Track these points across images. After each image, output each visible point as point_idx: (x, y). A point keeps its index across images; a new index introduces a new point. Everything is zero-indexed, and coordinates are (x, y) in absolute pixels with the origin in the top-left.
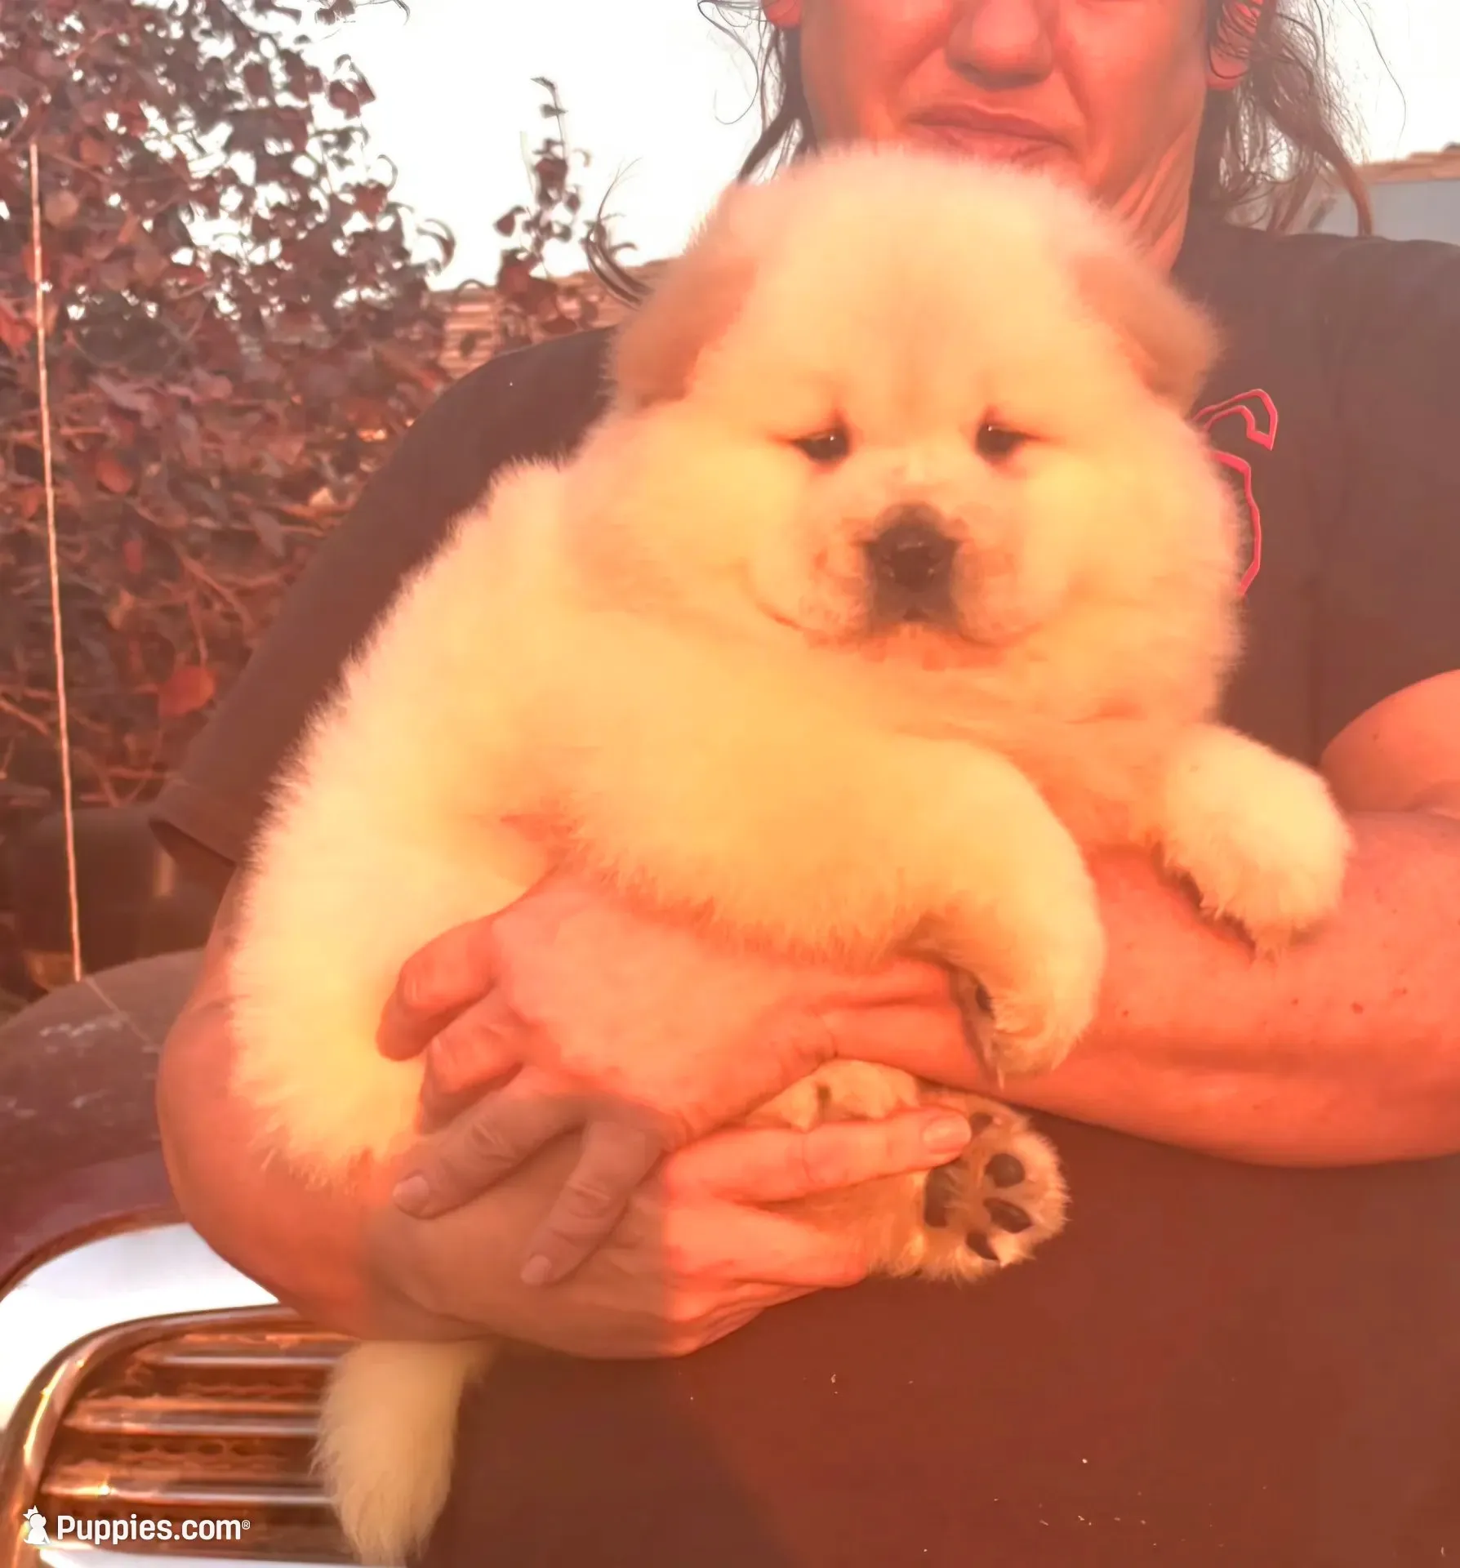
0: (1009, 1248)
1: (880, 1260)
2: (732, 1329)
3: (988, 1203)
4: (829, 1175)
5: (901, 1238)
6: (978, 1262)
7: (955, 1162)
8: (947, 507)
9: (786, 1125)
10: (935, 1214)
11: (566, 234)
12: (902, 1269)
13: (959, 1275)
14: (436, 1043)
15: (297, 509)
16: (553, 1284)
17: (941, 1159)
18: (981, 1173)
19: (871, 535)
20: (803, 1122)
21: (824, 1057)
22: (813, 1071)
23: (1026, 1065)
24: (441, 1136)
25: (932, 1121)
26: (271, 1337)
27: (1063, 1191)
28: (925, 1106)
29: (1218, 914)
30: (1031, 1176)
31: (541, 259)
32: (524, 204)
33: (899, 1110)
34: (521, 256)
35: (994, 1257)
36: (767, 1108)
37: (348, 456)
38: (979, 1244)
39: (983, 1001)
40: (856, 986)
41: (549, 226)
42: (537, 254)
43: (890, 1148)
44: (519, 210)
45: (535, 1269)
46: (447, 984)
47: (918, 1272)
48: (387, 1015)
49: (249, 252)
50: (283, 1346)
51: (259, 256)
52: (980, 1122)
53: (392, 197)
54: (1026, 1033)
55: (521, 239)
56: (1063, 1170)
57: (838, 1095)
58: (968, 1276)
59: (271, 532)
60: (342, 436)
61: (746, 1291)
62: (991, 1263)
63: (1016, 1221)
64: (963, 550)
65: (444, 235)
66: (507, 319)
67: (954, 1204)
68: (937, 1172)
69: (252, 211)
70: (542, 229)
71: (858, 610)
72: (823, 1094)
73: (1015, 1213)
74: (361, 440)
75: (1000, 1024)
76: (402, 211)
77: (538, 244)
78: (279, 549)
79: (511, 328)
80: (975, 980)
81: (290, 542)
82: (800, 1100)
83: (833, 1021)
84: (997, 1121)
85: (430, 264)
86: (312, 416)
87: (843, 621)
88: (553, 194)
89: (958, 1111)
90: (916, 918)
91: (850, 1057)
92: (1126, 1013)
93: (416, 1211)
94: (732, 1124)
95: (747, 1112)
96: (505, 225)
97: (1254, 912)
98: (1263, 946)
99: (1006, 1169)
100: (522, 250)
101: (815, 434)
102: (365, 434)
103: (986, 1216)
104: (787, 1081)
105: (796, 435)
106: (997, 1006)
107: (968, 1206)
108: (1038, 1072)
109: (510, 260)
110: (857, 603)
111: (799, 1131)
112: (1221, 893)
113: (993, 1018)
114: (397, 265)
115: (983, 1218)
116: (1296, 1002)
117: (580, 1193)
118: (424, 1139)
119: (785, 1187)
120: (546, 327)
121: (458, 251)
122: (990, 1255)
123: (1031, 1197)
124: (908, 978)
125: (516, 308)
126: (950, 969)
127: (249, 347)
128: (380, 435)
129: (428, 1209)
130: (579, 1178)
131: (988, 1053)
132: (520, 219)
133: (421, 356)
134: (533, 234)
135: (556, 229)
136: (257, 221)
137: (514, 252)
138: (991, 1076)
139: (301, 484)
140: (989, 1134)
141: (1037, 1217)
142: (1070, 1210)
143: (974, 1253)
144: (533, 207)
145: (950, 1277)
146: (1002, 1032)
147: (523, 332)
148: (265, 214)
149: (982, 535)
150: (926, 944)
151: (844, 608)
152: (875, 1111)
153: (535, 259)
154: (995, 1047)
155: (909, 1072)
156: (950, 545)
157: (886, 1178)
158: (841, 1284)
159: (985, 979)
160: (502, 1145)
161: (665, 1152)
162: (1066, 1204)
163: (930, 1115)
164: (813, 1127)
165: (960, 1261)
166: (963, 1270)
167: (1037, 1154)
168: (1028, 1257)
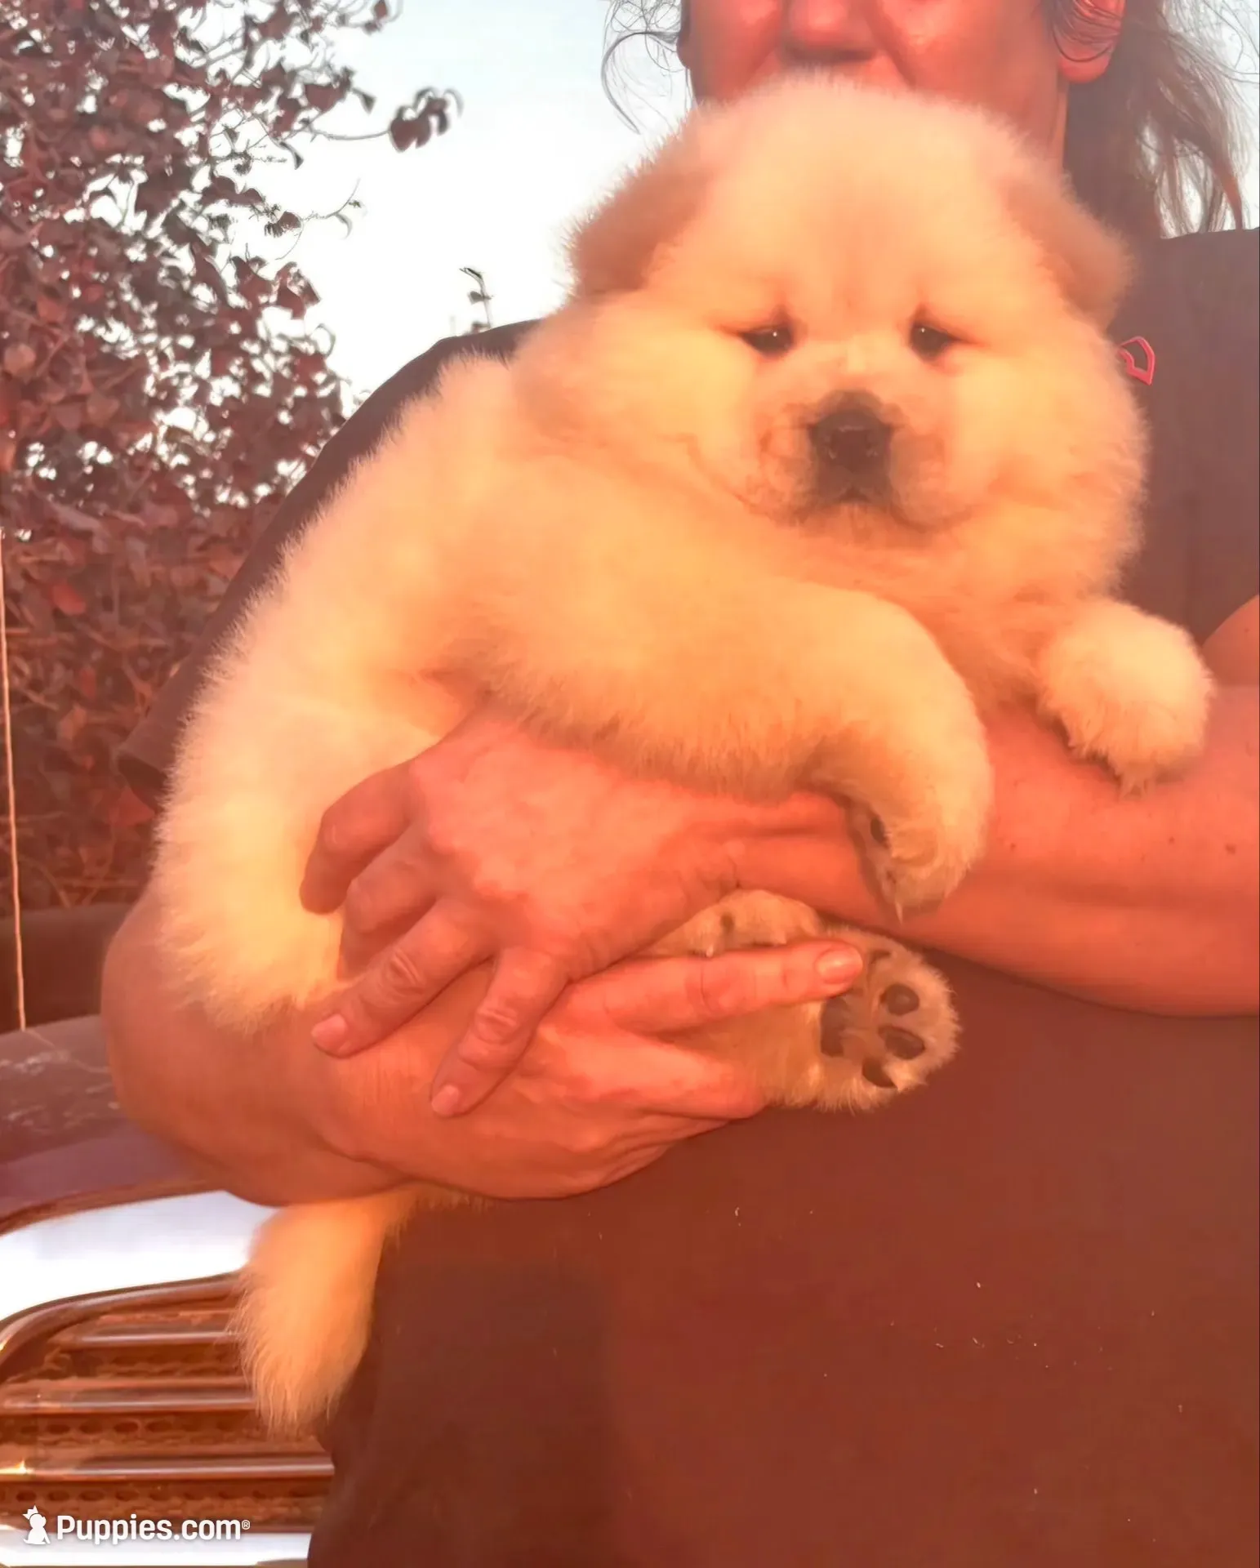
0: (903, 1074)
1: (775, 1087)
3: (882, 1030)
4: (726, 1001)
5: (799, 1067)
6: (874, 1092)
7: (850, 991)
8: (886, 395)
10: (831, 1042)
12: (799, 1098)
13: (856, 1105)
16: (462, 1114)
17: (836, 989)
18: (876, 1002)
19: (813, 420)
21: (728, 885)
22: (718, 901)
23: (919, 895)
25: (828, 951)
26: (184, 1314)
27: (953, 1021)
28: (822, 939)
29: (1085, 750)
30: (924, 1004)
35: (890, 1084)
36: (672, 938)
38: (875, 1074)
39: (878, 831)
40: (754, 815)
43: (785, 977)
45: (445, 1099)
47: (815, 1102)
50: (195, 1322)
52: (875, 956)
54: (920, 861)
56: (954, 1001)
57: (740, 923)
58: (865, 1107)
61: (648, 1122)
62: (888, 1091)
63: (910, 1048)
64: (897, 436)
67: (848, 1032)
68: (833, 1001)
71: (801, 489)
72: (727, 922)
73: (910, 1039)
75: (895, 853)
80: (868, 812)
82: (706, 925)
83: (735, 849)
84: (895, 955)
87: (787, 499)
89: (854, 946)
90: (811, 745)
91: (753, 887)
92: (1013, 846)
93: (332, 1049)
97: (1118, 746)
98: (1130, 782)
99: (901, 998)
101: (762, 328)
103: (880, 1043)
104: (691, 909)
105: (746, 327)
106: (891, 834)
107: (862, 1034)
110: (800, 482)
111: (705, 958)
112: (1087, 731)
113: (888, 848)
115: (875, 1044)
116: (1171, 841)
117: (491, 1021)
118: (344, 986)
119: (686, 1014)
122: (886, 1082)
123: (923, 1023)
124: (802, 808)
126: (845, 801)
129: (345, 1048)
130: (489, 1006)
131: (886, 887)
138: (890, 911)
142: (960, 1038)
143: (869, 1082)
145: (846, 1107)
146: (898, 861)
149: (918, 422)
150: (823, 775)
151: (787, 486)
154: (890, 876)
155: (811, 905)
156: (887, 430)
157: (783, 1008)
158: (740, 1116)
159: (878, 808)
160: (416, 976)
161: (572, 980)
162: (956, 1032)
163: (827, 946)
164: (716, 955)
165: (855, 1091)
166: (856, 1098)
167: (930, 986)
168: (922, 1082)
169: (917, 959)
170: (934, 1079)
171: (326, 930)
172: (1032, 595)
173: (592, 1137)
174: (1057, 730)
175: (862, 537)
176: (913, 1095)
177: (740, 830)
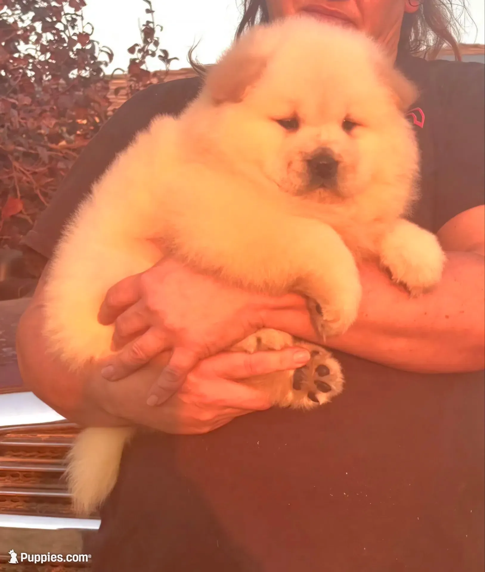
0: (323, 398)
1: (276, 401)
2: (222, 425)
3: (316, 382)
4: (259, 370)
5: (284, 393)
6: (311, 403)
7: (305, 367)
9: (246, 351)
10: (297, 385)
11: (153, 54)
12: (284, 405)
13: (304, 407)
14: (119, 318)
15: (53, 146)
16: (158, 406)
17: (300, 365)
18: (314, 371)
19: (309, 158)
20: (252, 350)
21: (259, 327)
22: (255, 332)
23: (333, 332)
24: (120, 351)
25: (297, 352)
26: (39, 435)
27: (342, 379)
28: (295, 347)
29: (398, 281)
30: (331, 373)
31: (144, 62)
32: (138, 43)
33: (285, 348)
34: (137, 61)
35: (318, 401)
36: (239, 345)
37: (73, 128)
38: (312, 397)
39: (318, 309)
40: (272, 302)
41: (147, 51)
42: (143, 61)
43: (281, 361)
44: (137, 45)
45: (152, 400)
46: (123, 297)
47: (290, 406)
48: (102, 308)
49: (39, 56)
50: (43, 439)
51: (42, 58)
52: (314, 353)
53: (91, 38)
54: (334, 321)
55: (137, 55)
56: (343, 371)
57: (264, 341)
58: (307, 408)
59: (44, 154)
60: (71, 121)
61: (227, 411)
62: (316, 403)
63: (325, 388)
64: (341, 166)
65: (109, 52)
66: (132, 83)
67: (303, 382)
68: (298, 370)
69: (41, 42)
70: (145, 52)
72: (259, 340)
73: (325, 385)
74: (78, 123)
75: (325, 318)
76: (95, 43)
77: (143, 57)
78: (47, 160)
79: (133, 86)
80: (316, 302)
81: (51, 158)
82: (251, 342)
83: (263, 314)
84: (321, 353)
85: (104, 63)
86: (60, 114)
88: (149, 40)
89: (306, 349)
90: (295, 278)
91: (270, 327)
93: (109, 378)
94: (225, 350)
95: (231, 346)
96: (131, 50)
97: (410, 281)
98: (414, 293)
99: (323, 370)
100: (138, 59)
101: (286, 119)
102: (79, 121)
103: (315, 386)
104: (245, 336)
105: (279, 118)
106: (324, 311)
107: (309, 383)
108: (337, 335)
109: (133, 61)
111: (250, 353)
112: (399, 274)
113: (322, 316)
114: (92, 62)
115: (314, 387)
116: (426, 314)
117: (169, 373)
119: (243, 373)
120: (145, 86)
121: (114, 58)
122: (315, 400)
123: (331, 380)
124: (290, 299)
125: (134, 79)
126: (307, 298)
127: (38, 89)
128: (85, 122)
129: (114, 378)
131: (320, 329)
132: (137, 48)
133: (100, 94)
134: (142, 53)
135: (150, 52)
136: (42, 45)
137: (135, 59)
138: (321, 337)
139: (56, 138)
140: (317, 357)
141: (333, 386)
142: (344, 385)
143: (309, 399)
144: (142, 45)
145: (301, 408)
146: (326, 321)
147: (137, 88)
148: (45, 43)
149: (346, 160)
150: (298, 288)
152: (277, 347)
153: (142, 62)
154: (322, 326)
155: (290, 334)
156: (337, 163)
157: (280, 372)
158: (262, 409)
159: (319, 301)
160: (141, 355)
161: (200, 359)
162: (343, 383)
163: (296, 350)
164: (255, 352)
165: (305, 403)
166: (305, 405)
167: (334, 365)
168: (330, 401)
169: (329, 354)
170: (334, 399)
171: (107, 331)
172: (378, 220)
173: (207, 416)
174: (387, 272)
175: (322, 200)
176: (326, 406)
177: (265, 307)
